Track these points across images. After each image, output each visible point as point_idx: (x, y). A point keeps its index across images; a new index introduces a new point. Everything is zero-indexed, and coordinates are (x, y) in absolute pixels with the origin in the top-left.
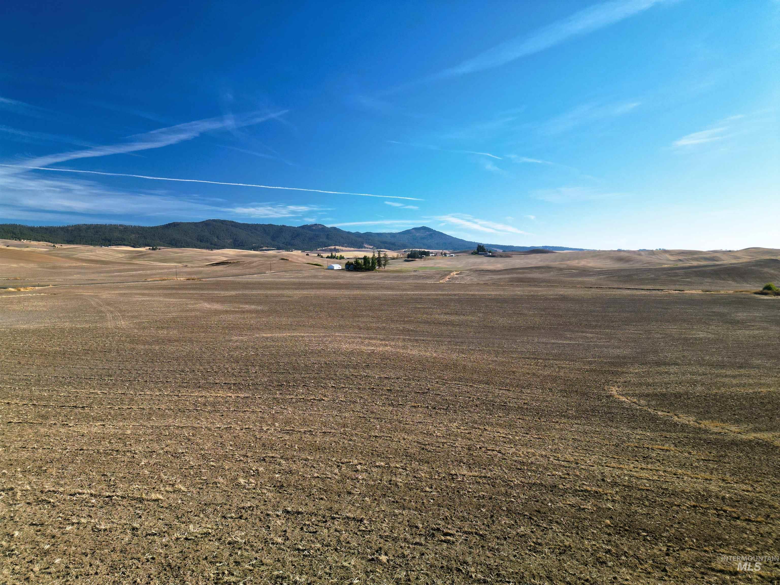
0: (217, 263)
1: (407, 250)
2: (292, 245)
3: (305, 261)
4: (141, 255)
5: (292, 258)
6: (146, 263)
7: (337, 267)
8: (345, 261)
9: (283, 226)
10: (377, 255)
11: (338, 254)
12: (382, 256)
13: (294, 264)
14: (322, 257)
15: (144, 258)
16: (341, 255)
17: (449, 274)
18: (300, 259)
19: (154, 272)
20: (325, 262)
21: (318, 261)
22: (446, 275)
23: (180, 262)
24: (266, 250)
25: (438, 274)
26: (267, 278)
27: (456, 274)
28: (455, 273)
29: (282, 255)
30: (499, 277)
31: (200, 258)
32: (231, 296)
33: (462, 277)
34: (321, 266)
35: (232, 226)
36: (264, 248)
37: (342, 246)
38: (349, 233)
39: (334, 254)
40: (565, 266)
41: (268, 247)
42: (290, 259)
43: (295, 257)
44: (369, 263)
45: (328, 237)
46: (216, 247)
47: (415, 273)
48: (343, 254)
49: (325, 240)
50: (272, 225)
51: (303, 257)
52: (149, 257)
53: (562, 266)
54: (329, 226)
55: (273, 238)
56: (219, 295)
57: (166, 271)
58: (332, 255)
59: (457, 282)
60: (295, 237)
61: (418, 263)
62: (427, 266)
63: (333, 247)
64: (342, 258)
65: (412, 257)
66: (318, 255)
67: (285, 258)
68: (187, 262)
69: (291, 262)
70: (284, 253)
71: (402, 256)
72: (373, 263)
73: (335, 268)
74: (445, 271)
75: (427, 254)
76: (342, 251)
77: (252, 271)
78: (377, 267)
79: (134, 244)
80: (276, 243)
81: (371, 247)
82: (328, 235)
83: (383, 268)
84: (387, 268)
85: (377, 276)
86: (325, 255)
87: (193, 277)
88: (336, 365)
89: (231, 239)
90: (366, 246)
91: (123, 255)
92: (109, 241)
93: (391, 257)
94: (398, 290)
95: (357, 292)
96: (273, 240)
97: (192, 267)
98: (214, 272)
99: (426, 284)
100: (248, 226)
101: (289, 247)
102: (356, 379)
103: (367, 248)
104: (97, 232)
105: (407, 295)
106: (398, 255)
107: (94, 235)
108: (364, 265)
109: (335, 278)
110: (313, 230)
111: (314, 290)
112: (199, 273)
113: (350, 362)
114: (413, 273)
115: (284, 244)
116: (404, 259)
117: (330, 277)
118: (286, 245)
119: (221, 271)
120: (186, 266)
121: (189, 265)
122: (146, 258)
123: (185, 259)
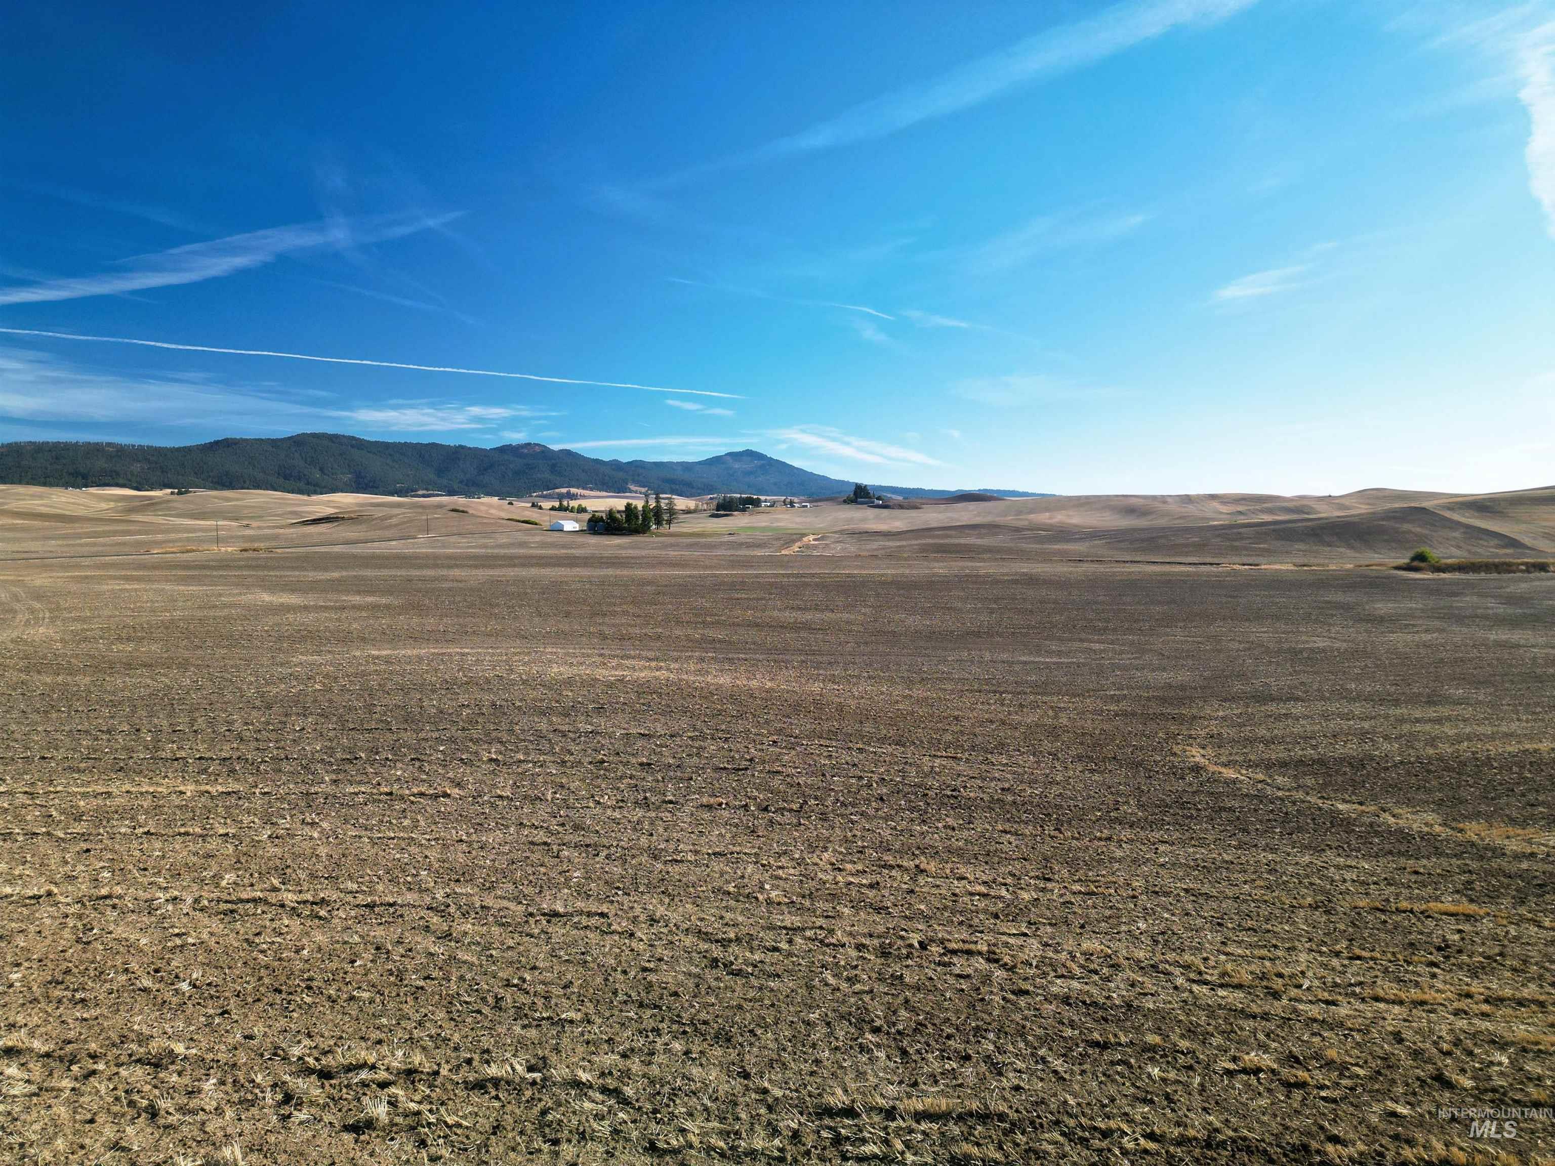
0: (314, 520)
1: (715, 495)
2: (479, 486)
3: (504, 515)
4: (151, 505)
5: (477, 510)
6: (160, 520)
7: (570, 526)
8: (587, 517)
9: (460, 446)
10: (652, 504)
11: (574, 504)
12: (663, 504)
13: (479, 520)
14: (540, 508)
15: (157, 510)
16: (580, 505)
17: (799, 540)
18: (493, 511)
19: (172, 536)
20: (545, 518)
21: (533, 515)
22: (794, 541)
23: (236, 519)
24: (424, 496)
25: (777, 539)
26: (417, 548)
27: (815, 540)
28: (811, 537)
29: (457, 504)
30: (898, 544)
31: (280, 511)
33: (827, 545)
34: (536, 524)
35: (352, 446)
36: (420, 492)
37: (583, 489)
38: (597, 461)
39: (565, 503)
40: (1026, 524)
41: (427, 490)
42: (470, 512)
43: (483, 508)
44: (637, 518)
45: (553, 468)
46: (318, 489)
47: (732, 538)
48: (584, 503)
49: (547, 475)
50: (437, 445)
51: (500, 508)
52: (169, 509)
53: (1019, 524)
54: (556, 447)
55: (440, 472)
56: (302, 579)
57: (198, 534)
58: (561, 504)
59: (814, 553)
60: (485, 470)
61: (738, 521)
62: (755, 525)
63: (564, 490)
64: (581, 510)
65: (726, 508)
66: (533, 505)
67: (460, 508)
68: (250, 518)
69: (473, 515)
70: (460, 501)
71: (705, 506)
72: (645, 518)
73: (566, 529)
74: (791, 534)
75: (756, 503)
76: (584, 497)
77: (388, 534)
78: (654, 527)
79: (139, 483)
80: (445, 482)
81: (643, 490)
82: (554, 466)
83: (665, 528)
84: (674, 528)
85: (654, 543)
86: (547, 505)
87: (256, 545)
88: (519, 708)
89: (350, 473)
90: (632, 487)
91: (112, 505)
92: (84, 477)
93: (684, 508)
94: (695, 567)
95: (610, 572)
96: (439, 476)
97: (259, 528)
98: (304, 536)
99: (754, 556)
100: (386, 446)
101: (473, 489)
102: (564, 740)
103: (636, 492)
104: (57, 458)
105: (715, 576)
106: (697, 506)
107: (51, 464)
108: (626, 521)
109: (564, 547)
110: (522, 456)
111: (516, 569)
112: (276, 537)
113: (557, 702)
114: (727, 538)
115: (461, 482)
116: (709, 513)
117: (553, 545)
118: (466, 485)
119: (321, 534)
120: (247, 526)
121: (254, 524)
122: (162, 509)
123: (246, 512)
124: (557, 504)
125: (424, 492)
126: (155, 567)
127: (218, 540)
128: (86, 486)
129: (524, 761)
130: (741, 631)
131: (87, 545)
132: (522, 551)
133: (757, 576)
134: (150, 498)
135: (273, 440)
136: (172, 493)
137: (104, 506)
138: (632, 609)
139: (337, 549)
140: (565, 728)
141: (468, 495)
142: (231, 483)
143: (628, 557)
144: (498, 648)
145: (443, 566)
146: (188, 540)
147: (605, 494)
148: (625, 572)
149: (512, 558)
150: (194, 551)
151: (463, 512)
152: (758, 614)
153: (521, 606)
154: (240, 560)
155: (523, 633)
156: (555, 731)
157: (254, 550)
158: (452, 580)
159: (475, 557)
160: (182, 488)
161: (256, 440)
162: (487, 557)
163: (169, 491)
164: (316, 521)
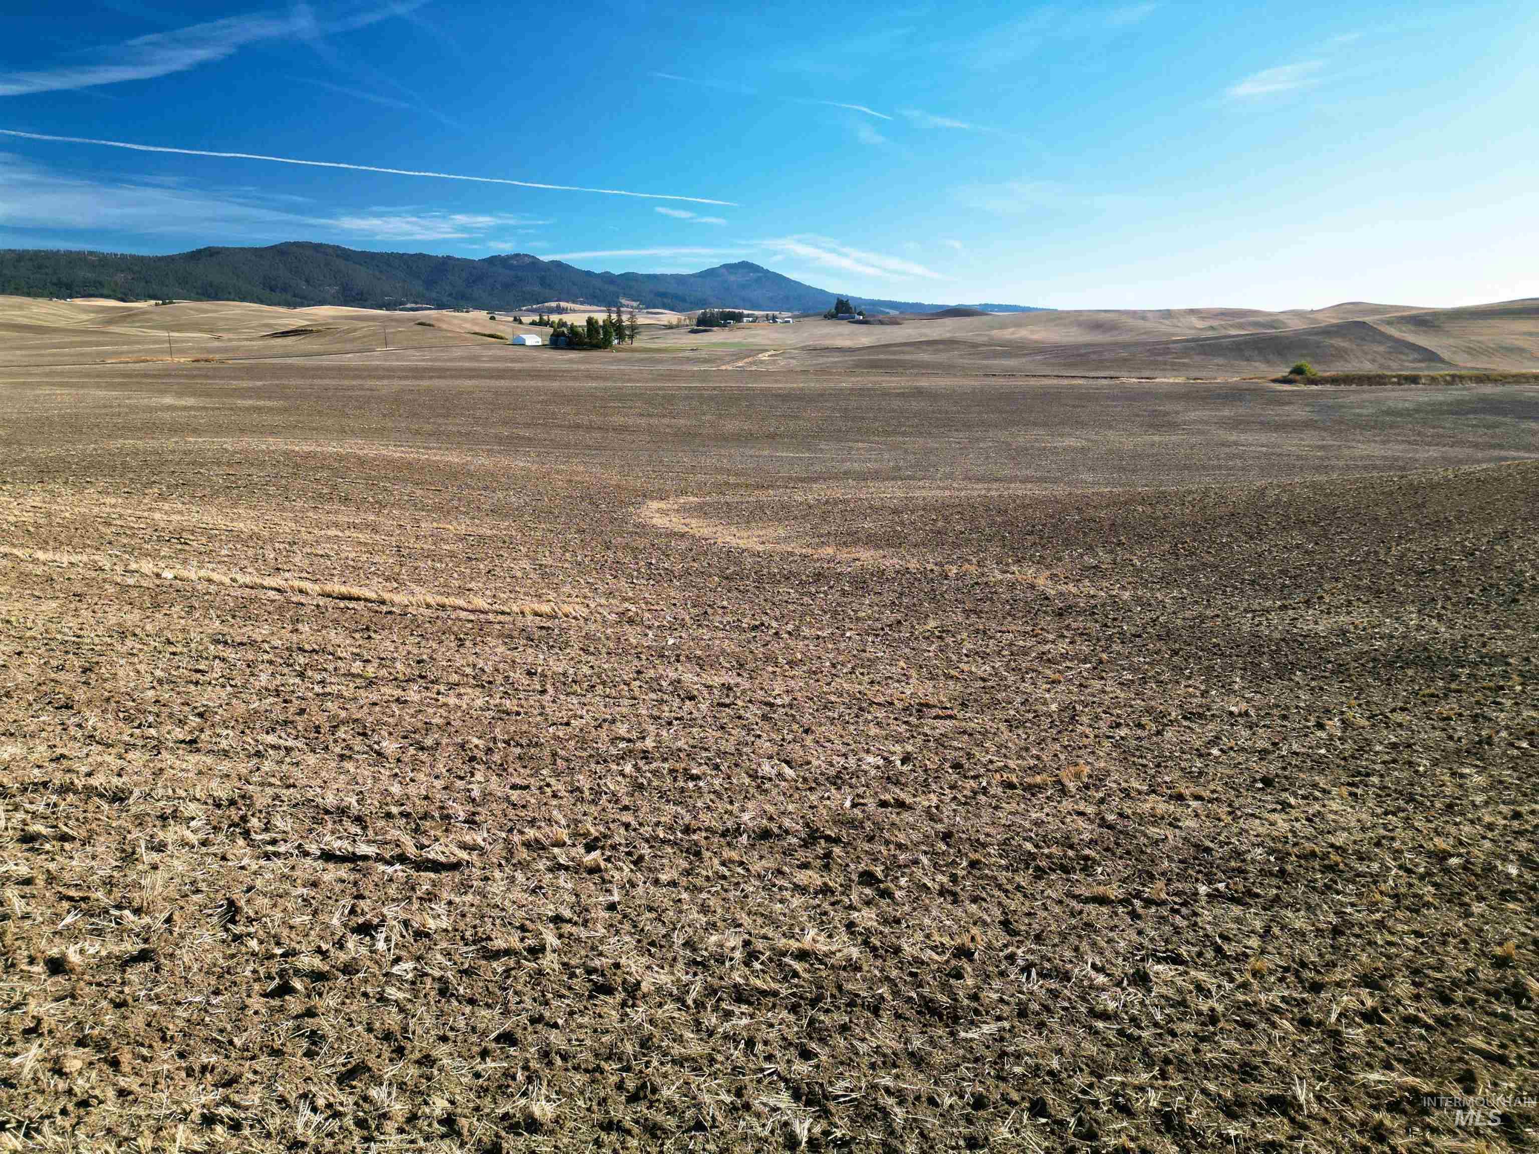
0: (283, 333)
2: (467, 299)
3: (480, 329)
4: (128, 317)
5: (449, 323)
6: (133, 331)
7: (533, 340)
9: (449, 258)
11: (556, 318)
13: (444, 334)
14: (520, 322)
16: (560, 320)
18: (467, 325)
19: (134, 347)
20: (517, 333)
23: (211, 331)
24: (412, 309)
28: (768, 353)
31: (255, 324)
34: (501, 338)
35: (337, 256)
36: (409, 306)
37: (574, 302)
38: (587, 273)
39: (545, 318)
40: (986, 339)
41: (416, 303)
42: (442, 326)
44: (598, 332)
45: (543, 282)
46: (305, 302)
47: (694, 354)
48: (568, 317)
49: (537, 288)
50: (424, 256)
51: (480, 323)
52: (147, 321)
53: (980, 340)
54: (545, 258)
55: (430, 284)
58: (542, 318)
60: (474, 282)
61: (716, 336)
62: (725, 340)
63: (554, 304)
64: (555, 324)
65: (706, 323)
66: (515, 320)
68: (223, 330)
69: (442, 330)
71: (688, 322)
72: (606, 332)
73: (526, 344)
75: (738, 318)
76: (572, 311)
77: (349, 346)
78: (616, 341)
79: (125, 294)
80: (434, 295)
81: (635, 304)
82: (543, 278)
83: (627, 344)
84: (636, 344)
85: (616, 357)
86: (528, 319)
87: (211, 356)
89: (337, 284)
90: (624, 302)
93: (665, 323)
96: (427, 289)
97: (230, 340)
100: (373, 256)
101: (462, 303)
104: (38, 267)
106: (679, 320)
107: (33, 273)
108: (587, 336)
110: (512, 267)
115: (450, 295)
116: (688, 328)
118: (455, 298)
119: (288, 346)
120: (218, 338)
121: (225, 336)
122: (139, 321)
123: (221, 324)
124: (537, 319)
125: (413, 305)
128: (71, 297)
135: (256, 249)
136: (155, 305)
141: (457, 309)
147: (593, 307)
150: (147, 361)
151: (434, 326)
157: (207, 361)
160: (165, 298)
161: (241, 249)
163: (153, 302)
164: (285, 334)
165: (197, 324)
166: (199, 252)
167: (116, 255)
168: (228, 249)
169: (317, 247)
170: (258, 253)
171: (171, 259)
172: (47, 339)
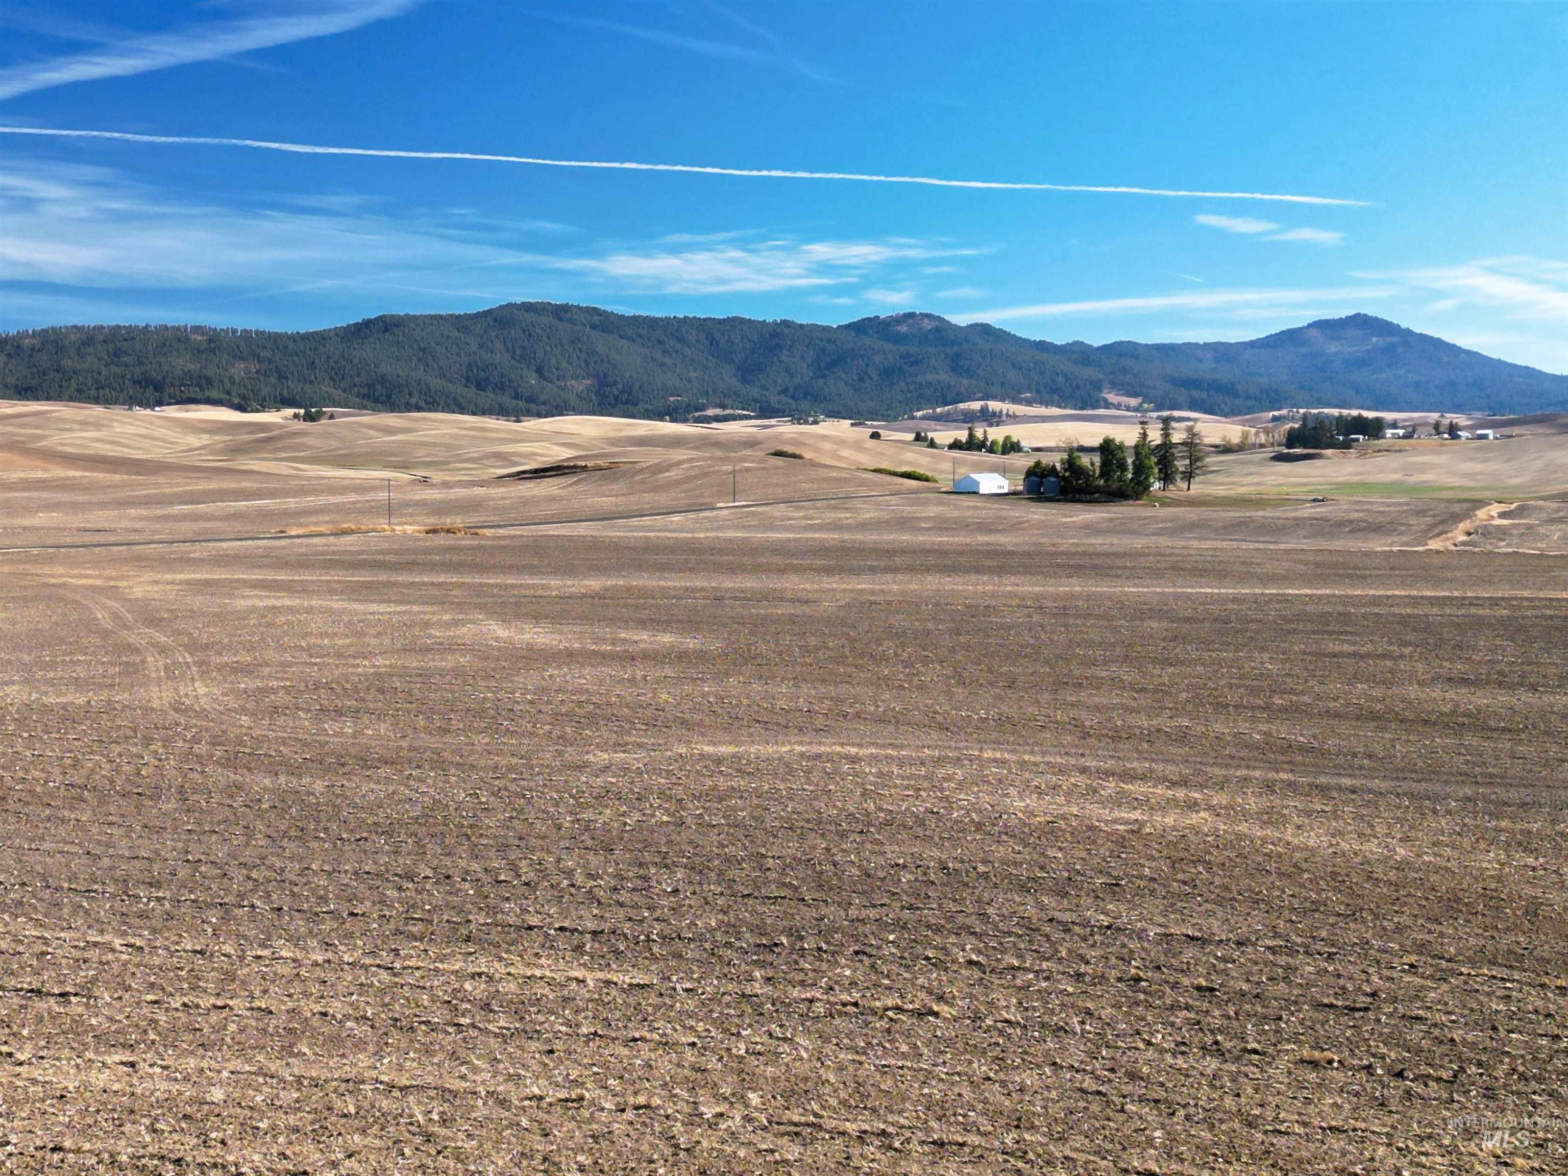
0: (536, 471)
1: (1284, 412)
2: (815, 399)
3: (865, 460)
4: (265, 441)
5: (816, 449)
6: (283, 468)
7: (991, 484)
8: (1022, 462)
9: (785, 323)
10: (1155, 437)
11: (996, 434)
12: (1177, 437)
13: (824, 473)
14: (932, 444)
16: (1007, 438)
17: (1467, 514)
18: (845, 453)
19: (311, 501)
20: (943, 466)
21: (918, 459)
22: (1456, 518)
23: (404, 466)
24: (718, 419)
25: (1420, 513)
26: (720, 528)
27: (1502, 515)
28: (1495, 509)
29: (778, 438)
31: (475, 451)
32: (584, 596)
33: (1529, 527)
34: (927, 480)
35: (593, 327)
36: (710, 412)
37: (1015, 400)
38: (1042, 346)
39: (979, 433)
41: (723, 407)
42: (807, 455)
43: (827, 446)
44: (1123, 467)
45: (957, 364)
46: (533, 407)
47: (1319, 511)
48: (1016, 432)
49: (944, 377)
50: (742, 321)
51: (857, 446)
52: (297, 448)
55: (747, 372)
56: (540, 592)
57: (352, 497)
58: (971, 435)
59: (1503, 547)
60: (829, 367)
61: (1331, 470)
62: (1373, 479)
63: (976, 405)
64: (1011, 447)
65: (1307, 439)
66: (918, 438)
67: (790, 449)
68: (428, 465)
69: (813, 464)
71: (1263, 437)
72: (1140, 468)
73: (983, 490)
74: (1449, 501)
75: (1372, 429)
76: (1014, 418)
77: (667, 499)
78: (1157, 485)
79: (244, 398)
80: (755, 392)
81: (1134, 402)
82: (957, 356)
83: (1179, 488)
84: (1197, 488)
85: (1156, 520)
86: (944, 436)
87: (448, 521)
88: (985, 876)
89: (588, 376)
90: (1112, 397)
91: (205, 439)
92: (158, 387)
93: (1218, 441)
94: (1242, 578)
95: (1073, 586)
96: (745, 381)
97: (446, 485)
98: (527, 502)
99: (1367, 554)
100: (652, 323)
101: (805, 405)
102: (1067, 937)
103: (1118, 407)
104: (116, 355)
105: (1285, 599)
106: (1245, 436)
107: (107, 365)
108: (1102, 475)
109: (983, 527)
110: (899, 339)
111: (899, 577)
112: (474, 505)
113: (1042, 868)
114: (1308, 511)
115: (784, 391)
116: (1269, 452)
117: (964, 526)
118: (793, 397)
119: (551, 499)
120: (425, 480)
121: (437, 476)
122: (284, 449)
123: (421, 453)
124: (963, 436)
125: (718, 411)
126: (303, 563)
127: (390, 510)
128: (160, 403)
129: (1019, 968)
130: (1344, 728)
131: (185, 517)
132: (906, 538)
133: (1375, 601)
134: (264, 427)
135: (459, 317)
136: (296, 416)
137: (194, 441)
138: (1128, 674)
139: (583, 529)
140: (1067, 917)
141: (799, 417)
142: (389, 397)
143: (1107, 554)
144: (902, 747)
145: (768, 569)
146: (339, 509)
147: (1054, 411)
148: (1104, 588)
149: (889, 552)
150: (351, 532)
151: (794, 456)
152: (1377, 692)
153: (926, 661)
154: (428, 551)
155: (940, 719)
156: (1051, 920)
157: (448, 531)
158: (792, 601)
159: (823, 550)
160: (311, 407)
161: (431, 317)
162: (845, 550)
163: (290, 412)
164: (539, 473)
165: (381, 454)
166: (367, 323)
167: (234, 331)
168: (414, 318)
169: (561, 312)
170: (461, 322)
171: (320, 338)
172: (165, 485)
